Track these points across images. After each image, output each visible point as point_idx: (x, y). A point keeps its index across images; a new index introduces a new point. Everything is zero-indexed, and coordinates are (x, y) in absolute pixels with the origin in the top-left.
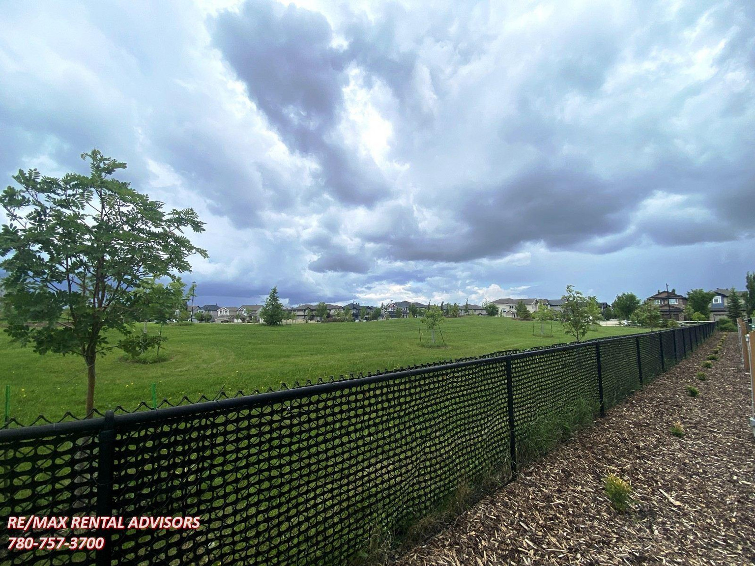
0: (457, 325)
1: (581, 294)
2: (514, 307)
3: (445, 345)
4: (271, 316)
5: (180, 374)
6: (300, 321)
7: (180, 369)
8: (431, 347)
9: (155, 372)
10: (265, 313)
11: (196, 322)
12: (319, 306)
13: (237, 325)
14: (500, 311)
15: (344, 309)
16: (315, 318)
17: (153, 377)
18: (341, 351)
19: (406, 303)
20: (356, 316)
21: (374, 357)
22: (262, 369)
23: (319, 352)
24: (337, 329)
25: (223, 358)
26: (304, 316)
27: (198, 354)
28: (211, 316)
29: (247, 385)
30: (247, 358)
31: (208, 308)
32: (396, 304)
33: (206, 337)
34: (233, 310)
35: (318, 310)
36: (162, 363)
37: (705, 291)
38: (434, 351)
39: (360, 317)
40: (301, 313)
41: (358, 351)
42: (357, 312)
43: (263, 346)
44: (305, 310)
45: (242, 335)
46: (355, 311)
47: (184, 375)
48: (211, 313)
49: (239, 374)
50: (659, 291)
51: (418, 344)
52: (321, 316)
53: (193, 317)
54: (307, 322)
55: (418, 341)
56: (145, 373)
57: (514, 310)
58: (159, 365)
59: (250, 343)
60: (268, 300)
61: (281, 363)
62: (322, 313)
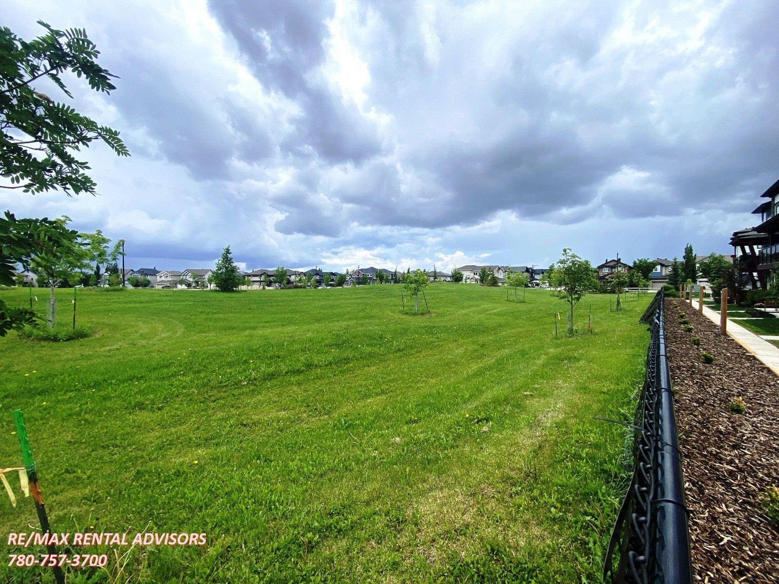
0: (433, 291)
1: (580, 258)
2: (478, 274)
3: (429, 312)
4: (226, 281)
5: (108, 354)
6: (256, 287)
7: (108, 348)
8: (415, 314)
9: (69, 352)
10: (216, 277)
11: (130, 287)
12: (277, 271)
13: (182, 291)
14: (464, 278)
15: (305, 275)
16: (273, 284)
17: (68, 360)
18: (318, 320)
19: (372, 269)
20: (319, 282)
21: (357, 327)
22: (223, 344)
23: (291, 322)
24: (307, 296)
25: (168, 331)
26: (260, 282)
27: (132, 326)
28: (149, 282)
29: (205, 366)
30: (201, 332)
31: (144, 272)
32: (362, 270)
33: (142, 305)
34: (174, 274)
35: (276, 276)
36: (82, 340)
37: (650, 261)
38: (419, 319)
39: (323, 284)
40: (257, 279)
41: (338, 321)
42: (320, 278)
43: (221, 316)
44: (261, 275)
45: (190, 303)
46: (318, 277)
47: (114, 355)
48: (149, 278)
49: (194, 353)
50: (607, 260)
51: (401, 312)
52: (281, 283)
53: (126, 282)
54: (264, 288)
55: (401, 308)
56: (57, 355)
57: (477, 277)
58: (76, 343)
59: (202, 312)
60: (220, 262)
61: (246, 336)
62: (281, 278)
